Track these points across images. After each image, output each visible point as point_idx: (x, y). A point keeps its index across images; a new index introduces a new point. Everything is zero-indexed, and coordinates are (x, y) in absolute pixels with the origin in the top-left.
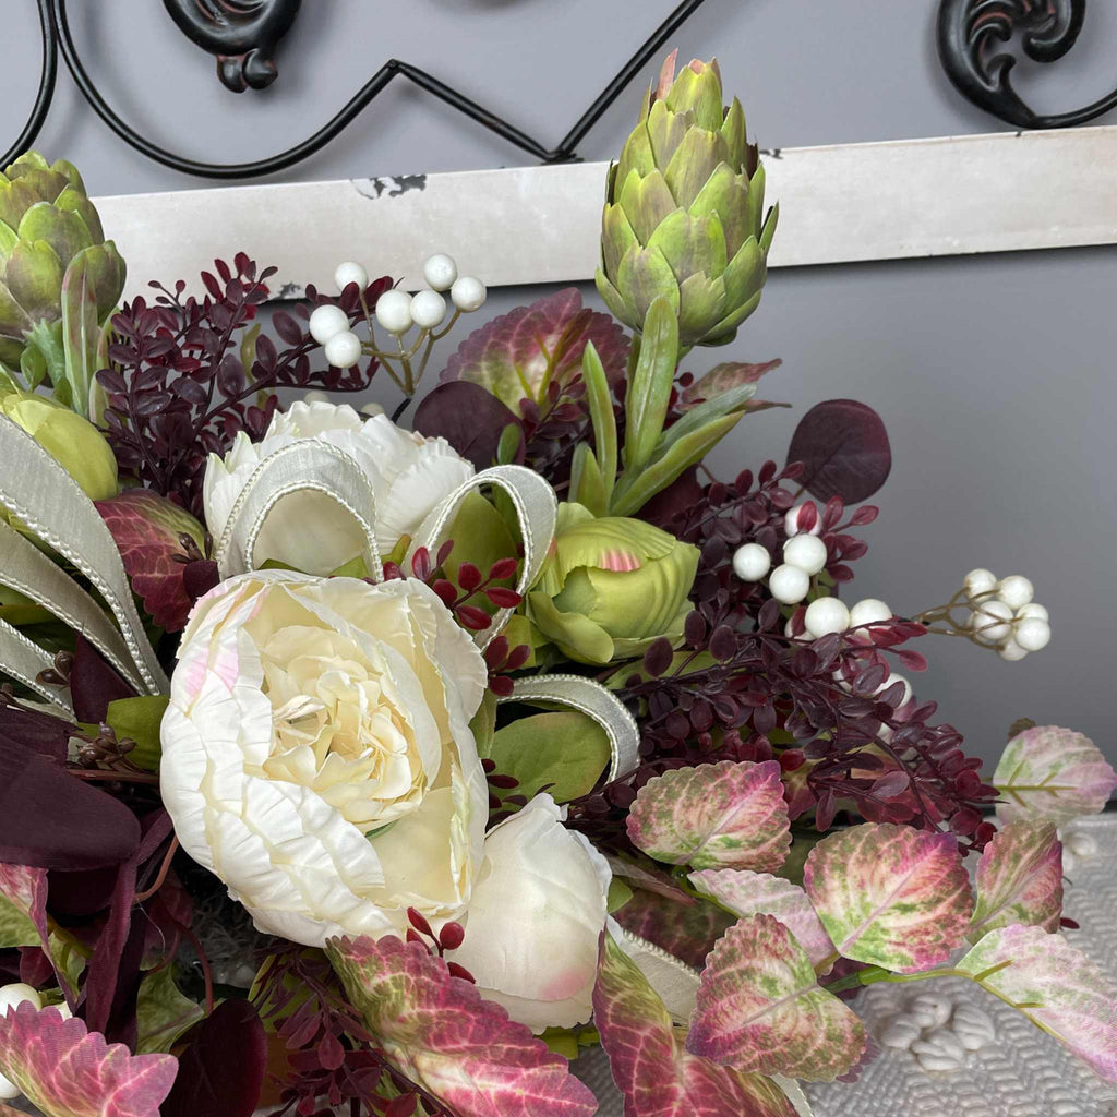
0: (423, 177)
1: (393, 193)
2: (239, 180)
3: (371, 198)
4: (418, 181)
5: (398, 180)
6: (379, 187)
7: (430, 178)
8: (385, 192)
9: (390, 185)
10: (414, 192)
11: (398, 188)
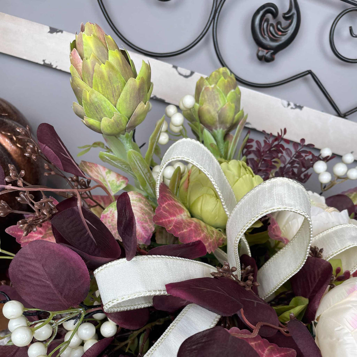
0: (303, 107)
1: (292, 108)
2: (248, 86)
3: (285, 107)
4: (300, 107)
5: (295, 105)
6: (289, 105)
7: (305, 108)
8: (290, 107)
9: (292, 105)
10: (298, 110)
11: (294, 107)
